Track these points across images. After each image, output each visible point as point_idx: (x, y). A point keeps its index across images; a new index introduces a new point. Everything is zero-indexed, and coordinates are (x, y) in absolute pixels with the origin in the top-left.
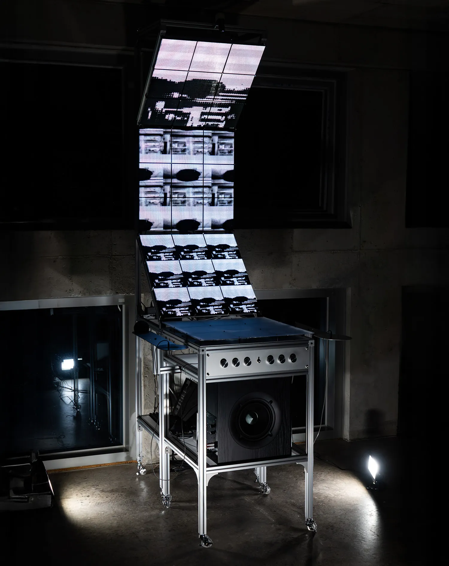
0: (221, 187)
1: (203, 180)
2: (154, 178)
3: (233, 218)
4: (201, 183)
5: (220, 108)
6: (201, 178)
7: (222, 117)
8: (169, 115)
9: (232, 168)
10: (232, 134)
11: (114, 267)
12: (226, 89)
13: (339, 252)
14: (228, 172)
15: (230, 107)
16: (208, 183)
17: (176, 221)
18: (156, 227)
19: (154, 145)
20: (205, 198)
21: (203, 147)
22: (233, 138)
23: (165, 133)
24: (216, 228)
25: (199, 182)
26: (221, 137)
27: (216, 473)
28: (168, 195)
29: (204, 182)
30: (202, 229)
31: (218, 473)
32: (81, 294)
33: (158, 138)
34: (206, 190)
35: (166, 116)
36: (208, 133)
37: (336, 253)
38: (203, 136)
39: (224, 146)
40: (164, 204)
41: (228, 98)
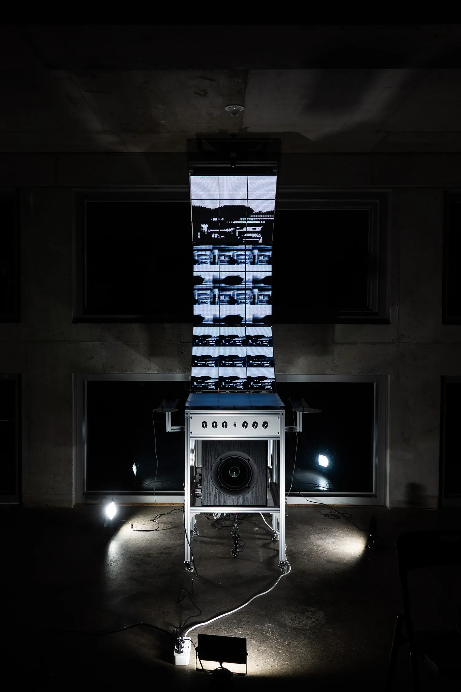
0: (261, 289)
1: (246, 284)
2: (205, 283)
3: (271, 314)
4: (244, 286)
5: (254, 228)
6: (244, 282)
7: (258, 234)
8: (214, 234)
9: (270, 274)
10: (270, 247)
11: (182, 351)
12: (254, 212)
13: (378, 344)
14: (267, 278)
15: (262, 227)
16: (250, 286)
17: (223, 316)
18: (207, 321)
19: (205, 258)
20: (247, 298)
21: (246, 258)
22: (271, 251)
23: (214, 248)
24: (256, 322)
25: (242, 286)
26: (260, 250)
27: (199, 512)
28: (217, 296)
29: (246, 285)
30: (245, 323)
31: (200, 513)
32: (157, 371)
33: (208, 253)
34: (248, 292)
35: (212, 235)
36: (250, 247)
37: (375, 345)
38: (245, 250)
39: (263, 257)
40: (213, 303)
41: (258, 219)
